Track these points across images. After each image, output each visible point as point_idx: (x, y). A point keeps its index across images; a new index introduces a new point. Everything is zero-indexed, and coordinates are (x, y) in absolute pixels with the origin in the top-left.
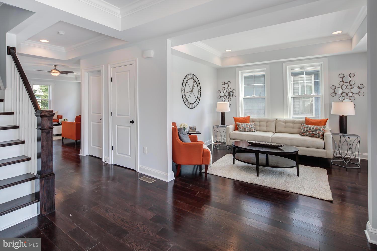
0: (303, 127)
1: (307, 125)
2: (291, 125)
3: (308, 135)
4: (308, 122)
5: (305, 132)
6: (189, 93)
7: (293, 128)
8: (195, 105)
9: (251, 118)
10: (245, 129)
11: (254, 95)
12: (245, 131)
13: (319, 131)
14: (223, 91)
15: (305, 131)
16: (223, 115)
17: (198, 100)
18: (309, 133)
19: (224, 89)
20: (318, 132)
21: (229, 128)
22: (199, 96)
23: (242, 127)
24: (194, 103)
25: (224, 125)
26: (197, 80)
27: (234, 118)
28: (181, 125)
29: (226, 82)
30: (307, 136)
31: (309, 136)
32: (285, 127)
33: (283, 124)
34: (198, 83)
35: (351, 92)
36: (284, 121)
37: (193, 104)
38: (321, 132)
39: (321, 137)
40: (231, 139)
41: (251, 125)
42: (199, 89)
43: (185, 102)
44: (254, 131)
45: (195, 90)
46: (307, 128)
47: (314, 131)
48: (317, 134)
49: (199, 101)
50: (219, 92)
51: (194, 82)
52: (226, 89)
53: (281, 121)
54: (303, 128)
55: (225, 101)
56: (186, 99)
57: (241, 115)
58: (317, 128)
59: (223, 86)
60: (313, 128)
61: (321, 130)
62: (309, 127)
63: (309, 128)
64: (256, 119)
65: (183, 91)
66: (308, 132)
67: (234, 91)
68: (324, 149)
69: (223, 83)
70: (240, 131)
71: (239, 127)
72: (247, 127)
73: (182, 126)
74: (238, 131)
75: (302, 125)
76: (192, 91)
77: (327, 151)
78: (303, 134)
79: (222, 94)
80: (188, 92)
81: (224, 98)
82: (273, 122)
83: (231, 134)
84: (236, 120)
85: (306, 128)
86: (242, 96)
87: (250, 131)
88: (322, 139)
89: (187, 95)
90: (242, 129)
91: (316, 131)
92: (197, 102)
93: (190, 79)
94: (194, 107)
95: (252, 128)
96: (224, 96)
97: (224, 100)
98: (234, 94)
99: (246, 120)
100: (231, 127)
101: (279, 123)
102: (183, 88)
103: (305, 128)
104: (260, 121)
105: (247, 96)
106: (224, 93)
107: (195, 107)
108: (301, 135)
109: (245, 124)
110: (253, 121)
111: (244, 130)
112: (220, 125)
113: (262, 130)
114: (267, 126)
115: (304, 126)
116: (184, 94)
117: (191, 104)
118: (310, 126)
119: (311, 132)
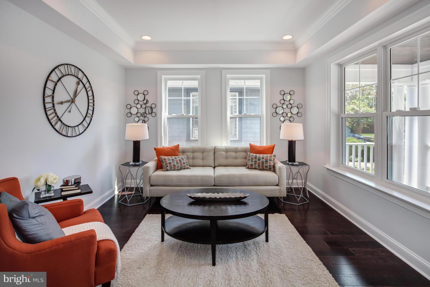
0: (251, 157)
1: (255, 154)
2: (234, 154)
3: (257, 168)
4: (253, 149)
5: (254, 164)
6: (66, 105)
7: (236, 158)
8: (81, 129)
9: (180, 147)
10: (174, 166)
11: (183, 113)
12: (174, 170)
13: (270, 161)
14: (135, 105)
15: (254, 162)
16: (137, 145)
17: (88, 120)
18: (259, 165)
19: (137, 102)
20: (269, 163)
21: (148, 168)
22: (90, 112)
23: (170, 163)
24: (78, 126)
25: (138, 161)
26: (85, 80)
27: (155, 149)
28: (39, 180)
29: (141, 91)
30: (255, 169)
31: (259, 169)
32: (226, 158)
33: (224, 153)
34: (87, 85)
35: (291, 112)
36: (224, 150)
37: (76, 128)
38: (272, 163)
39: (272, 170)
40: (152, 186)
41: (183, 159)
42: (91, 98)
43: (53, 124)
44: (187, 168)
45: (82, 100)
46: (256, 158)
47: (264, 162)
48: (268, 166)
49: (90, 122)
50: (129, 107)
51: (78, 84)
52: (140, 102)
53: (221, 150)
54: (250, 159)
55: (139, 121)
56: (58, 117)
57: (165, 144)
58: (267, 157)
59: (135, 97)
60: (263, 158)
61: (272, 160)
62: (257, 157)
63: (257, 159)
64: (187, 149)
65: (48, 100)
66: (257, 164)
67: (153, 106)
68: (277, 185)
69: (136, 93)
70: (167, 170)
71: (164, 164)
72: (177, 163)
73: (39, 183)
74: (163, 171)
75: (247, 154)
76: (73, 101)
77: (281, 188)
78: (251, 168)
79: (134, 111)
80: (62, 103)
81: (138, 117)
82: (212, 152)
83: (151, 178)
84: (159, 152)
85: (254, 159)
86: (165, 114)
87: (181, 169)
88: (274, 172)
89: (60, 109)
90: (169, 167)
91: (266, 161)
92: (85, 124)
93: (68, 75)
94: (78, 134)
95: (184, 163)
96: (137, 113)
97: (137, 119)
98: (154, 110)
99: (174, 151)
100: (151, 165)
101: (219, 152)
102: (48, 92)
103: (252, 158)
104: (194, 151)
105: (173, 115)
106: (137, 108)
107: (80, 134)
108: (248, 168)
109: (173, 157)
110: (184, 152)
111: (173, 168)
112: (131, 163)
113: (197, 165)
114: (203, 159)
115: (252, 155)
116: (51, 105)
117: (69, 126)
118: (258, 155)
119: (261, 164)
